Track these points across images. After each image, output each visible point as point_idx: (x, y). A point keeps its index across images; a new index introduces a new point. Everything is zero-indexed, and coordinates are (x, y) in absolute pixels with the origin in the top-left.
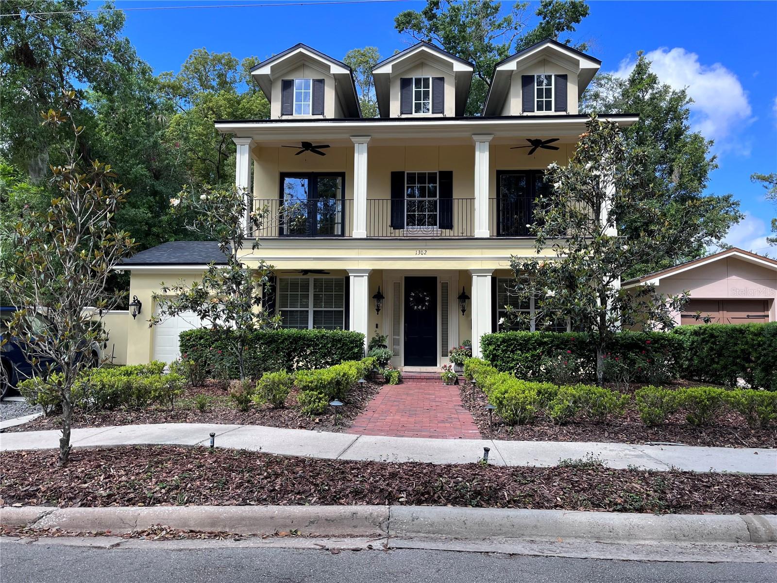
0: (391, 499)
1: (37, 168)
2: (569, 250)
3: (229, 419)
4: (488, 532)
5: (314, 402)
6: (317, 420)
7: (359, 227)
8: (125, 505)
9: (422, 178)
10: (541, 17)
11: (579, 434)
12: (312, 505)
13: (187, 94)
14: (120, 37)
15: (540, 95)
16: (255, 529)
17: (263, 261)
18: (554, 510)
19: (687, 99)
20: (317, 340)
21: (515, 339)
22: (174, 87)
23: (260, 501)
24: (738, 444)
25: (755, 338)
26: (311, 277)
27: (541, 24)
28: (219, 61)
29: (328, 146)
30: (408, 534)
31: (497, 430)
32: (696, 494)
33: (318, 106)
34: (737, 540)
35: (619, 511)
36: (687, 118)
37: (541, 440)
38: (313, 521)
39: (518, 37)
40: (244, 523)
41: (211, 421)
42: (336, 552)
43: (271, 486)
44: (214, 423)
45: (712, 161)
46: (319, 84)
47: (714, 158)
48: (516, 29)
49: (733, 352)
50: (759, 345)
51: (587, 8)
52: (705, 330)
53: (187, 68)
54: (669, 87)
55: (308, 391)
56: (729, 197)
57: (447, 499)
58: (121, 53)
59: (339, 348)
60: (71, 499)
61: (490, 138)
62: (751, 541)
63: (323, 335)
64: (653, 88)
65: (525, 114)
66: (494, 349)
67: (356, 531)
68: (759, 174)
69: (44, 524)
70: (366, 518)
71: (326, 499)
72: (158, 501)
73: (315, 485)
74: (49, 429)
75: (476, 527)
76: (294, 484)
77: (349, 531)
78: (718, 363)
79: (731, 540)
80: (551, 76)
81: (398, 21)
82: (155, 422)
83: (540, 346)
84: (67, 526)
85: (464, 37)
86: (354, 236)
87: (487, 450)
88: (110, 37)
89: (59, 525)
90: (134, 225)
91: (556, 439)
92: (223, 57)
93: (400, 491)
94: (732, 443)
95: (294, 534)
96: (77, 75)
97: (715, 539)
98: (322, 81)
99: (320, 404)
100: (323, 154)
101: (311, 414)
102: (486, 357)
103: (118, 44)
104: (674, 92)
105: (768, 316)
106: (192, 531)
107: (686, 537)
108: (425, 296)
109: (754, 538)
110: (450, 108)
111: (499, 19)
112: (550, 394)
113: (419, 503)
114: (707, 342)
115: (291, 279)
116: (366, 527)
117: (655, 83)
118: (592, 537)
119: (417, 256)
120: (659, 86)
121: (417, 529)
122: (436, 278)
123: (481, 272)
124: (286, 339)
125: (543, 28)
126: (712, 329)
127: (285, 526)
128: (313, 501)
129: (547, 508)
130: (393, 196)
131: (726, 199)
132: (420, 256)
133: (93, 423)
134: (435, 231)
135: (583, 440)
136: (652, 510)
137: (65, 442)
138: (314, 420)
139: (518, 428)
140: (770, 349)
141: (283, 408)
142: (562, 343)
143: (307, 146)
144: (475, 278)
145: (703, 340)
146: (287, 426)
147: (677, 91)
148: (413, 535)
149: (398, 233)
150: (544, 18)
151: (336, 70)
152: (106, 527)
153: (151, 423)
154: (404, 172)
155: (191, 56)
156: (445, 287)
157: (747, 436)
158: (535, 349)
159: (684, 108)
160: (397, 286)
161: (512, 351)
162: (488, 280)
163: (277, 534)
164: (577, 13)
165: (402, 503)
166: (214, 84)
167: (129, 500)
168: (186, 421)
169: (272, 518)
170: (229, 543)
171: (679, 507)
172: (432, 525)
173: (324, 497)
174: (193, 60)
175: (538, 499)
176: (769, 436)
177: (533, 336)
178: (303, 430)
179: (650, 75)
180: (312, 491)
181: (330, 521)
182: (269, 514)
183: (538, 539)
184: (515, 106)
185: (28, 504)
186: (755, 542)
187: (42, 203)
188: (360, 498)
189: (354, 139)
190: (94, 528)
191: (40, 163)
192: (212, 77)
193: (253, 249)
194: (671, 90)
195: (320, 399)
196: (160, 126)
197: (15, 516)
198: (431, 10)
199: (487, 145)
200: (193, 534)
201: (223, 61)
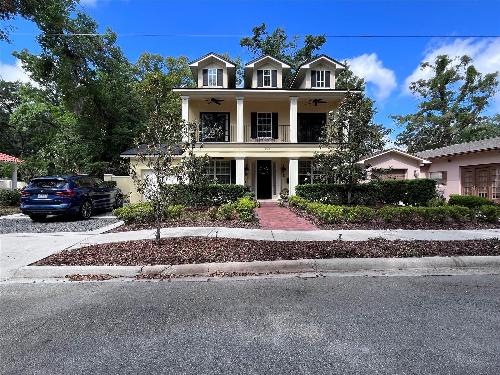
0: (313, 257)
1: (78, 109)
2: (337, 149)
3: (207, 225)
4: (357, 268)
5: (246, 216)
6: (249, 224)
7: (240, 138)
8: (199, 263)
9: (264, 115)
10: (306, 44)
11: (360, 227)
12: (280, 260)
13: (141, 73)
14: (115, 45)
15: (319, 80)
16: (260, 271)
17: (206, 153)
18: (379, 258)
19: (364, 82)
20: (225, 189)
21: (311, 187)
22: (134, 70)
23: (258, 260)
24: (422, 228)
25: (409, 185)
26: (215, 160)
27: (306, 46)
28: (155, 58)
29: (224, 100)
30: (325, 270)
31: (326, 226)
32: (428, 249)
33: (220, 82)
34: (451, 266)
35: (404, 257)
36: (364, 91)
37: (346, 230)
38: (285, 267)
39: (295, 51)
40: (255, 268)
41: (199, 225)
42: (305, 279)
43: (259, 253)
44: (201, 226)
45: (375, 110)
46: (220, 71)
47: (376, 108)
48: (294, 48)
49: (398, 191)
50: (411, 188)
51: (325, 39)
52: (386, 182)
53: (140, 61)
54: (357, 77)
55: (243, 212)
56: (381, 125)
57: (335, 256)
58: (116, 53)
59: (234, 192)
60: (172, 261)
61: (297, 98)
62: (456, 267)
63: (227, 187)
64: (351, 77)
65: (312, 88)
66: (302, 192)
67: (303, 270)
68: (392, 115)
69: (166, 272)
70: (306, 264)
71: (285, 258)
72: (213, 261)
73: (278, 252)
74: (129, 231)
75: (352, 266)
76: (269, 252)
77: (300, 270)
78: (391, 196)
79: (449, 267)
80: (323, 71)
81: (241, 42)
82: (175, 226)
83: (321, 190)
84: (178, 273)
85: (273, 51)
86: (237, 142)
87: (341, 235)
88: (110, 45)
89: (174, 273)
90: (122, 136)
91: (352, 229)
92: (157, 56)
93: (315, 253)
94: (420, 228)
95: (277, 272)
96: (92, 63)
97: (443, 266)
98: (221, 70)
99: (249, 218)
100: (219, 104)
101: (245, 222)
102: (298, 195)
103: (115, 49)
104: (359, 79)
105: (405, 176)
106: (234, 273)
107: (432, 266)
108: (266, 168)
109: (457, 265)
110: (279, 84)
111: (287, 43)
112: (347, 211)
113: (325, 257)
114: (387, 187)
115: (221, 161)
116: (307, 268)
117: (352, 75)
118: (397, 268)
119: (266, 151)
120: (353, 77)
121: (328, 268)
122: (271, 160)
123: (294, 158)
124: (210, 188)
125: (307, 48)
126: (389, 182)
127: (273, 269)
128: (280, 259)
129: (376, 257)
130: (252, 123)
131: (380, 126)
132: (267, 151)
133: (148, 228)
134: (270, 139)
135: (362, 229)
136: (416, 256)
137: (158, 237)
138: (247, 224)
139: (335, 225)
140: (417, 190)
141: (230, 219)
142: (330, 189)
143: (213, 100)
144: (291, 161)
145: (385, 186)
146: (235, 227)
147: (361, 79)
148: (327, 270)
149: (254, 140)
150: (307, 44)
151: (229, 65)
152: (196, 272)
153: (173, 227)
154: (256, 113)
155: (141, 55)
156: (275, 164)
157: (425, 225)
158: (319, 191)
159: (363, 86)
160: (254, 164)
161: (310, 192)
162: (297, 162)
163: (271, 273)
164: (321, 41)
165: (318, 258)
166: (152, 69)
167: (200, 261)
168: (188, 226)
169: (267, 266)
170: (254, 277)
171: (425, 254)
172: (334, 266)
173: (285, 257)
174: (142, 57)
175: (371, 254)
176: (433, 225)
177: (318, 186)
178: (243, 229)
179: (349, 71)
180: (278, 254)
181: (292, 266)
182: (265, 265)
183: (377, 270)
184: (308, 84)
185: (155, 264)
186: (458, 267)
187: (78, 125)
188: (299, 257)
189: (236, 98)
190: (190, 273)
191: (79, 106)
192: (151, 65)
193: (201, 148)
194: (358, 78)
195: (249, 215)
196: (130, 89)
197: (152, 270)
198: (256, 37)
199: (296, 102)
200: (236, 274)
201: (157, 58)
